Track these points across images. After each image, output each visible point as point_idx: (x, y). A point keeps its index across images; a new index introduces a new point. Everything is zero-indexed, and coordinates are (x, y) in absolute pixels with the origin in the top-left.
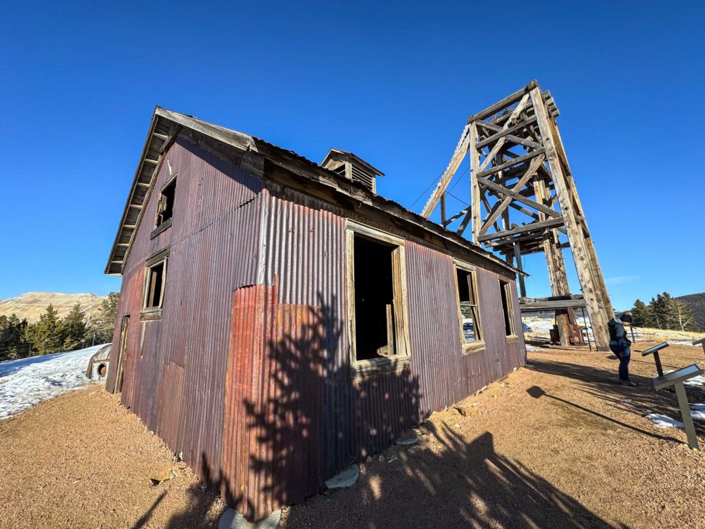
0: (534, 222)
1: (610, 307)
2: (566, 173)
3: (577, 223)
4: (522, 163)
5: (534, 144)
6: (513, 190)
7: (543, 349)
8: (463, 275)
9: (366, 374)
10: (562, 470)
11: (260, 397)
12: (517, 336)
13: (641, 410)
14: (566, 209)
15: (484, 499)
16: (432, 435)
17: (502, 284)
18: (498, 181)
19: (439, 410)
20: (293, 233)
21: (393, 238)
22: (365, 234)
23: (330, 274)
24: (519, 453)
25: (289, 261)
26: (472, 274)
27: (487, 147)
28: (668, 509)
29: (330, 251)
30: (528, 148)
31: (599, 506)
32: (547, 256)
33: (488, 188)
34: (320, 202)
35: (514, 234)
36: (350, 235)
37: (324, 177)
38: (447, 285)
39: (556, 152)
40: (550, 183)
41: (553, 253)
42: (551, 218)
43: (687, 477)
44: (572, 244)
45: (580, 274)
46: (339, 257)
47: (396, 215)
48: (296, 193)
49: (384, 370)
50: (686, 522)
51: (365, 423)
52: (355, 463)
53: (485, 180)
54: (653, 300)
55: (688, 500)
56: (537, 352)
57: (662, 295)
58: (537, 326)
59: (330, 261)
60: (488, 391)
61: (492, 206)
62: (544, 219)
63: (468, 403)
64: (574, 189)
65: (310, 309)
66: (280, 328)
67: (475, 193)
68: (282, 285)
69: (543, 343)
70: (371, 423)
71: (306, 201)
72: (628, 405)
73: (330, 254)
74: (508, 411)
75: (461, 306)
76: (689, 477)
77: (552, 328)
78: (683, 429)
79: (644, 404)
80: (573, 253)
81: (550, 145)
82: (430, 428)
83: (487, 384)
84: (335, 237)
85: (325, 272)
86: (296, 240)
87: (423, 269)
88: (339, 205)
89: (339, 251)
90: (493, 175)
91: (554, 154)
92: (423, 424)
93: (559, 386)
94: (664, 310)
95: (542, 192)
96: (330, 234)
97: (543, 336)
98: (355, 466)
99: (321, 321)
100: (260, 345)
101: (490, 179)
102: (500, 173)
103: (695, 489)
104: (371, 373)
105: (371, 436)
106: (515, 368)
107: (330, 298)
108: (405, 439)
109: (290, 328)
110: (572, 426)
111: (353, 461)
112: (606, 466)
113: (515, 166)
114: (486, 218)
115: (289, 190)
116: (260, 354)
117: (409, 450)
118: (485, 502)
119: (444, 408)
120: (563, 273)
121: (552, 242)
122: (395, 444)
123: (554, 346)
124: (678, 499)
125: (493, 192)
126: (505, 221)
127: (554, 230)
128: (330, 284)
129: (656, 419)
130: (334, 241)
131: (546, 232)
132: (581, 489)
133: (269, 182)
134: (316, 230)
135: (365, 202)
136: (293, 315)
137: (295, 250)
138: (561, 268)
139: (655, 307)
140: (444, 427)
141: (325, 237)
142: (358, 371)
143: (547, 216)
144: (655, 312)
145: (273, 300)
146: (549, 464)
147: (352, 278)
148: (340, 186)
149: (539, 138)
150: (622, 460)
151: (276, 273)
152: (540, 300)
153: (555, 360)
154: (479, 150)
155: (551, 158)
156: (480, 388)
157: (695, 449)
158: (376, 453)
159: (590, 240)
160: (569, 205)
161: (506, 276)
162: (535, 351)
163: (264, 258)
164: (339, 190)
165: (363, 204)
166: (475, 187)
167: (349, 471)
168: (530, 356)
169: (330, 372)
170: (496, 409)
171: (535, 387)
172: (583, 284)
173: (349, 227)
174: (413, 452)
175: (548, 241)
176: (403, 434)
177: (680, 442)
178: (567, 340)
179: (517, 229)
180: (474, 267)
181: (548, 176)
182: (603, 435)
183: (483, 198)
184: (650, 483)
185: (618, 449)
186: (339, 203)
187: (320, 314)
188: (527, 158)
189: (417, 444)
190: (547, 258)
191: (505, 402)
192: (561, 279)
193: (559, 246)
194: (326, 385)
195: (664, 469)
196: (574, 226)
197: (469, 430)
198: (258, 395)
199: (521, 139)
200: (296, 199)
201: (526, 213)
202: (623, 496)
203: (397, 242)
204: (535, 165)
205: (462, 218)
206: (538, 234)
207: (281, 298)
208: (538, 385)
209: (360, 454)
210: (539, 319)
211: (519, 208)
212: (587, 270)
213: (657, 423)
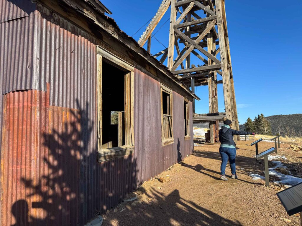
0: (204, 65)
1: (237, 120)
2: (226, 36)
3: (228, 69)
4: (202, 24)
5: (210, 12)
6: (195, 41)
7: (201, 145)
8: (165, 95)
9: (107, 157)
10: (214, 203)
11: (38, 173)
12: (190, 136)
13: (248, 173)
14: (223, 59)
15: (178, 221)
16: (145, 194)
17: (186, 103)
18: (187, 33)
19: (148, 180)
20: (59, 51)
21: (127, 65)
22: (109, 59)
23: (86, 87)
24: (193, 198)
25: (57, 73)
26: (170, 95)
27: (182, 7)
28: (256, 212)
29: (86, 69)
30: (207, 13)
31: (230, 215)
32: (209, 88)
33: (180, 37)
34: (79, 30)
35: (193, 72)
36: (99, 58)
37: (87, 10)
38: (157, 102)
39: (222, 20)
40: (216, 41)
41: (212, 86)
42: (214, 64)
43: (264, 198)
44: (224, 82)
45: (225, 100)
46: (92, 75)
47: (132, 49)
48: (61, 19)
49: (119, 155)
50: (263, 216)
51: (106, 190)
52: (99, 214)
53: (178, 31)
54: (256, 118)
55: (264, 207)
56: (198, 146)
57: (260, 115)
58: (197, 132)
59: (86, 76)
60: (174, 168)
61: (181, 50)
62: (211, 64)
63: (164, 175)
64: (228, 46)
65: (72, 112)
66: (51, 124)
67: (172, 39)
68: (52, 91)
69: (201, 142)
70: (109, 189)
71: (69, 27)
72: (242, 171)
73: (86, 71)
74: (186, 178)
75: (164, 116)
76: (265, 198)
77: (207, 132)
78: (264, 179)
79: (249, 170)
80: (223, 87)
81: (219, 15)
82: (143, 191)
83: (173, 164)
84: (89, 59)
85: (82, 85)
86: (61, 57)
87: (144, 89)
88: (92, 34)
89: (92, 70)
90: (183, 28)
91: (221, 21)
92: (138, 189)
93: (211, 164)
94: (260, 124)
95: (211, 45)
96: (86, 56)
97: (200, 138)
98: (99, 216)
99: (79, 121)
100: (37, 136)
101: (182, 30)
102: (188, 28)
103: (267, 203)
104: (110, 157)
105: (109, 197)
106: (188, 155)
107: (85, 104)
108: (129, 198)
109: (58, 125)
110: (217, 183)
111: (98, 213)
112: (233, 199)
113: (198, 25)
114: (176, 59)
115: (56, 15)
116: (37, 142)
117: (132, 204)
118: (178, 222)
119: (150, 179)
120: (216, 99)
121: (213, 79)
122: (123, 202)
123: (207, 143)
124: (260, 207)
125: (182, 41)
126: (188, 62)
127: (215, 72)
128: (86, 94)
129: (253, 176)
130: (89, 62)
131: (211, 72)
132: (222, 210)
133: (40, 5)
134: (76, 52)
135: (113, 35)
136: (60, 115)
137: (61, 65)
138: (216, 96)
139: (256, 122)
140: (152, 189)
141: (83, 58)
142: (103, 155)
143: (212, 62)
144: (256, 125)
145: (46, 102)
146: (208, 201)
147: (101, 91)
148: (98, 20)
149: (213, 7)
150: (239, 195)
151: (47, 82)
152: (203, 115)
153: (208, 151)
154: (177, 7)
155: (219, 23)
156: (170, 167)
157: (268, 187)
158: (112, 208)
159: (232, 80)
160: (225, 57)
161: (188, 98)
162: (197, 146)
163: (38, 69)
164: (97, 22)
165: (112, 37)
166: (172, 35)
167: (96, 219)
168: (195, 149)
169: (85, 157)
170: (179, 178)
171: (198, 165)
172: (226, 106)
173: (99, 53)
174: (134, 204)
175: (211, 78)
176: (127, 195)
177: (262, 185)
178: (214, 140)
179: (195, 69)
180: (172, 91)
181: (216, 35)
182: (232, 185)
183: (176, 43)
184: (250, 203)
185: (238, 190)
186: (93, 32)
187: (79, 116)
188: (205, 20)
189: (136, 200)
190: (209, 89)
191: (184, 173)
192: (215, 103)
193: (216, 82)
194: (82, 165)
195: (256, 196)
196: (226, 70)
197: (165, 189)
198: (37, 171)
199: (203, 6)
200: (61, 24)
201: (201, 59)
202: (239, 210)
203: (129, 68)
204: (210, 26)
205: (161, 56)
206: (206, 73)
207: (51, 102)
208: (200, 164)
209: (102, 209)
210: (198, 128)
211: (196, 54)
212: (229, 98)
213: (254, 178)
